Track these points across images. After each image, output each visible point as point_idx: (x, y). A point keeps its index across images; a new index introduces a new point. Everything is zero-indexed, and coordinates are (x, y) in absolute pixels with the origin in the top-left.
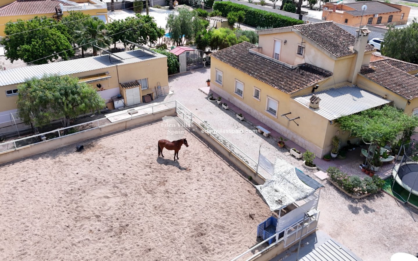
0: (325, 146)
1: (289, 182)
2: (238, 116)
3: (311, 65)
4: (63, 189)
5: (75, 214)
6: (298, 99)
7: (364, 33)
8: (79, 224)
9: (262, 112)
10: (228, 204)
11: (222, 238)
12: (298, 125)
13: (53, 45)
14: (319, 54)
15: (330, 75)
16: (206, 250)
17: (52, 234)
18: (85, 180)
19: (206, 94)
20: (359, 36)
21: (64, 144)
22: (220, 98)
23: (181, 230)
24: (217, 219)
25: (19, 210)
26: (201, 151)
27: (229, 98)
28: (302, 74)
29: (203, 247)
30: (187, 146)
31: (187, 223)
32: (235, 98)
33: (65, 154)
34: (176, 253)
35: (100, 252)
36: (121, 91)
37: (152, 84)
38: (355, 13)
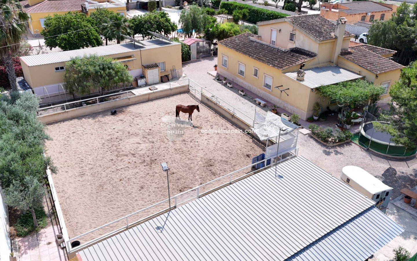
0: (309, 110)
1: (276, 125)
2: (240, 92)
3: (300, 49)
4: (105, 138)
5: (116, 153)
6: (288, 74)
7: (342, 22)
8: (119, 159)
9: (260, 88)
10: (231, 149)
11: (226, 168)
12: (288, 95)
13: (85, 35)
14: (307, 39)
15: (315, 56)
16: (214, 174)
17: (102, 164)
18: (120, 133)
19: (214, 76)
20: (338, 24)
21: (101, 109)
22: (225, 79)
23: (196, 163)
24: (222, 157)
25: (74, 150)
26: (210, 115)
27: (233, 79)
28: (292, 56)
29: (212, 172)
30: (199, 111)
31: (200, 159)
32: (238, 78)
33: (103, 116)
34: (192, 175)
35: (138, 174)
36: (143, 72)
37: (168, 67)
38: (349, 11)
